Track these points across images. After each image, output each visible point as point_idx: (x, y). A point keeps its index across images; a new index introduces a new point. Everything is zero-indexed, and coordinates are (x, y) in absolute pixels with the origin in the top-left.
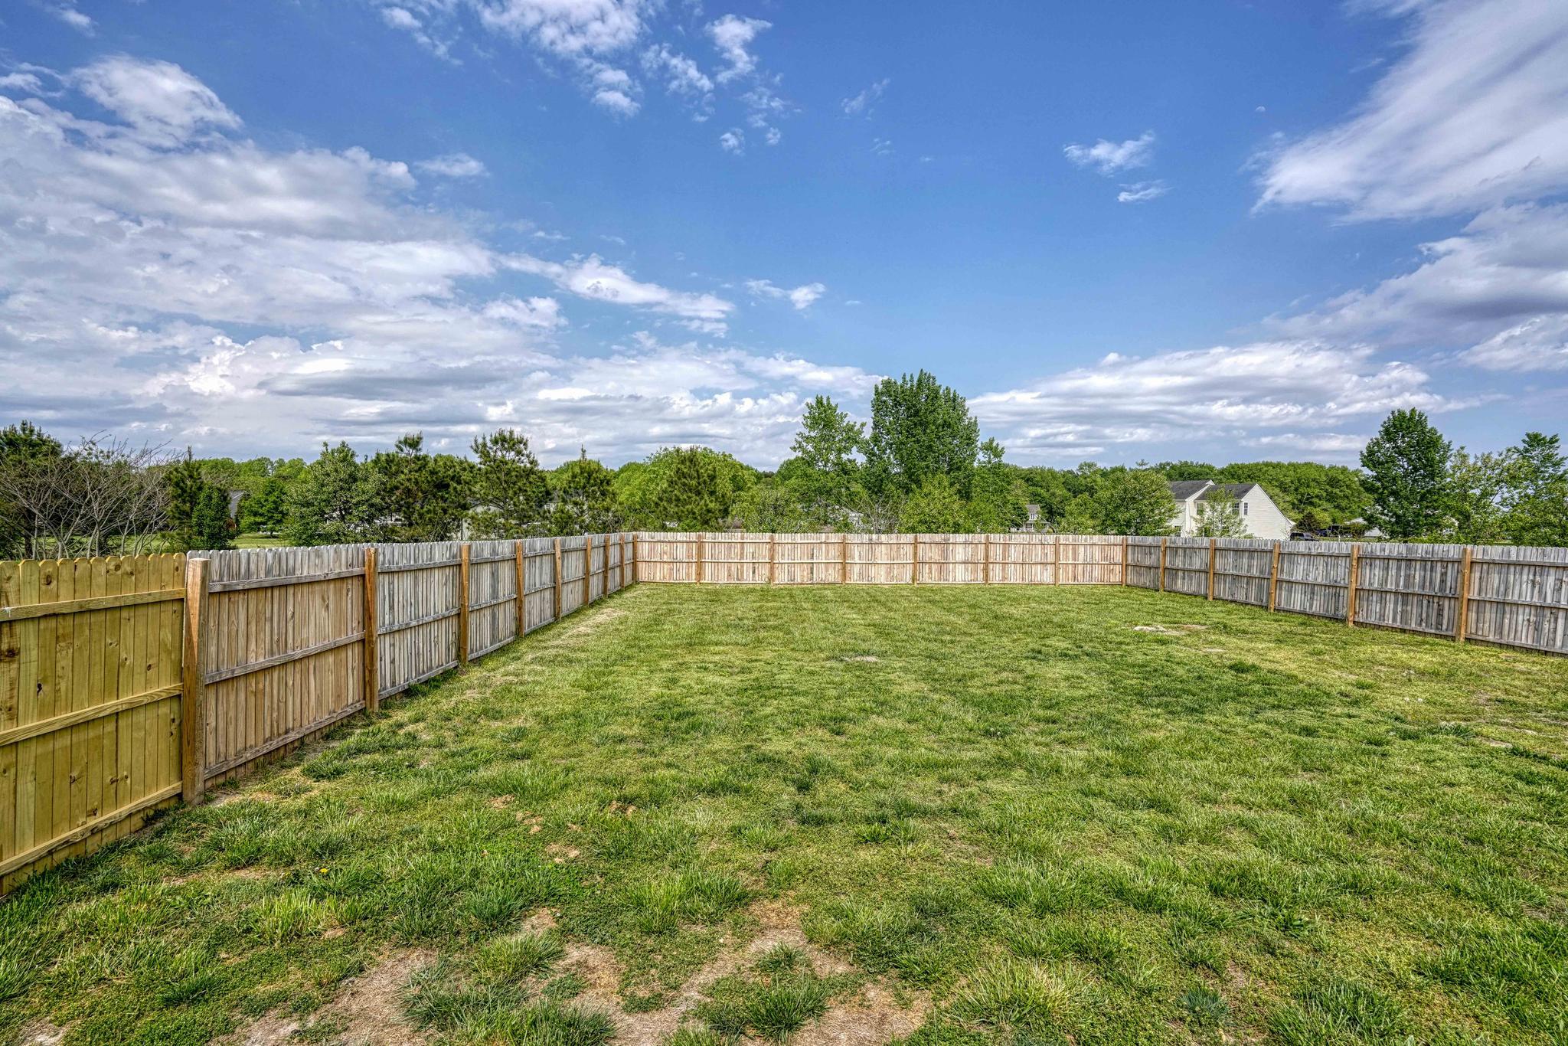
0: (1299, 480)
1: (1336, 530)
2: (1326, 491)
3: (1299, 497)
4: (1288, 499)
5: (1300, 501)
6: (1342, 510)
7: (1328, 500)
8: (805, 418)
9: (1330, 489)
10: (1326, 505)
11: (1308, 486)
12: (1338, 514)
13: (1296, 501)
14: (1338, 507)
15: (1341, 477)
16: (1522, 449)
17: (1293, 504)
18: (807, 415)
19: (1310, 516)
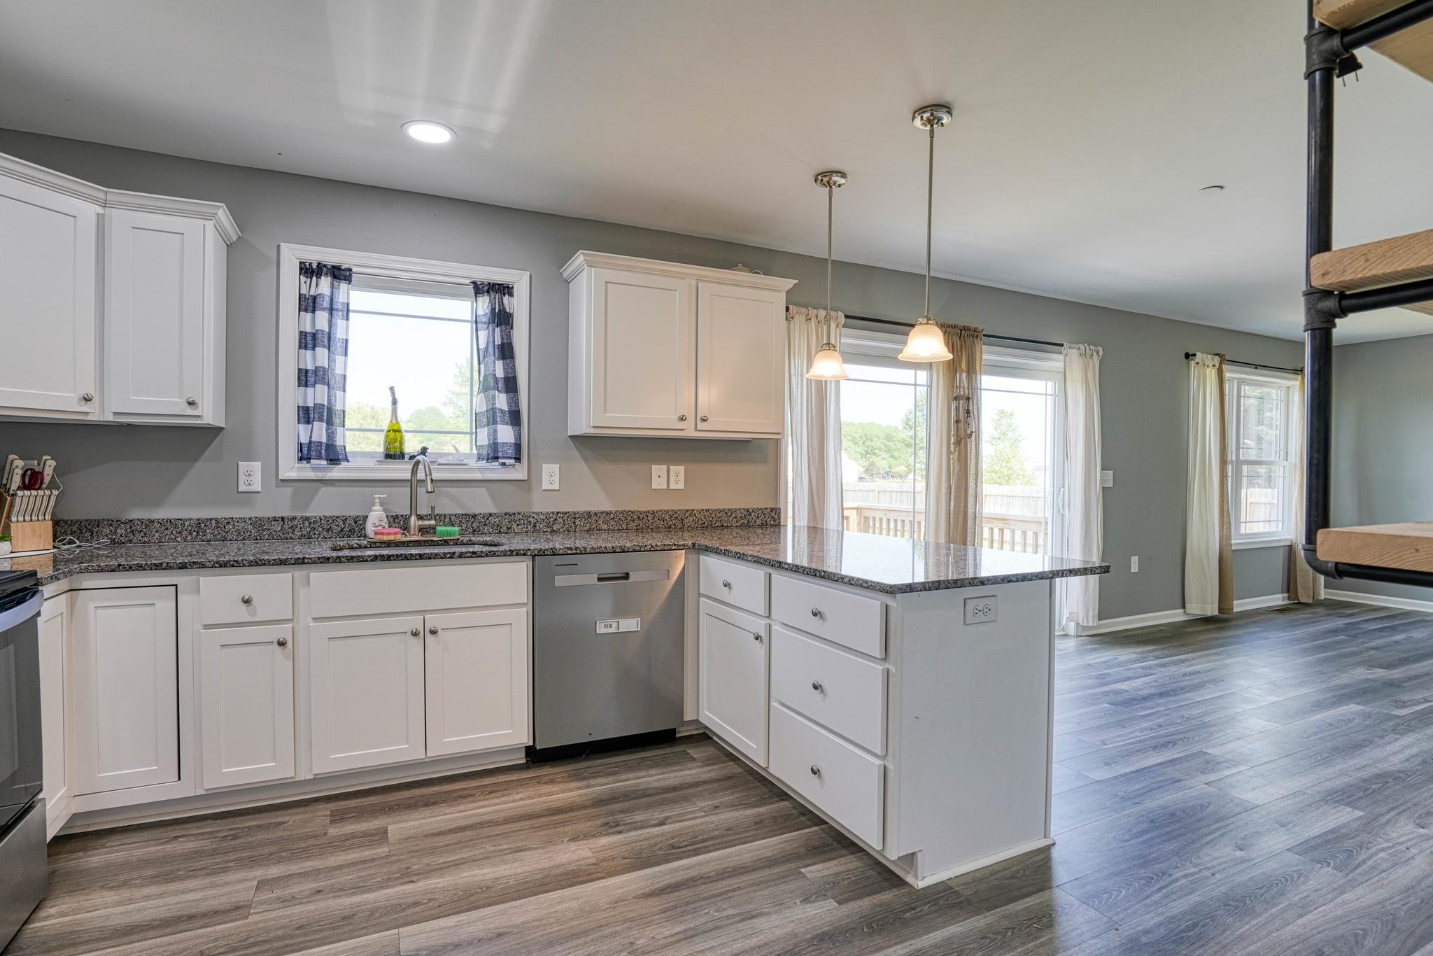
0: (866, 436)
1: (889, 475)
2: (884, 444)
3: (866, 449)
4: (859, 450)
5: (866, 452)
6: (895, 458)
7: (886, 452)
8: (456, 377)
9: (887, 443)
10: (885, 455)
11: (872, 441)
12: (893, 462)
13: (863, 452)
14: (892, 456)
15: (894, 434)
16: (996, 419)
17: (862, 454)
18: (458, 374)
19: (872, 464)
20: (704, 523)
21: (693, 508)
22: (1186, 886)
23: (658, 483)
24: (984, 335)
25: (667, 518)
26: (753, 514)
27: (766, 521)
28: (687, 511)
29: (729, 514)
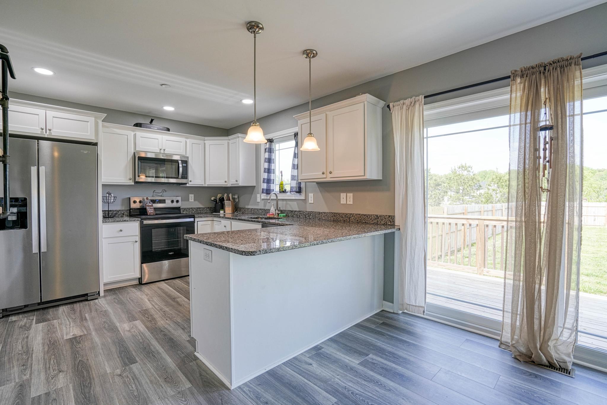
20: (358, 221)
21: (353, 213)
23: (343, 201)
24: (582, 59)
25: (344, 216)
26: (380, 218)
27: (386, 222)
28: (351, 214)
29: (369, 217)
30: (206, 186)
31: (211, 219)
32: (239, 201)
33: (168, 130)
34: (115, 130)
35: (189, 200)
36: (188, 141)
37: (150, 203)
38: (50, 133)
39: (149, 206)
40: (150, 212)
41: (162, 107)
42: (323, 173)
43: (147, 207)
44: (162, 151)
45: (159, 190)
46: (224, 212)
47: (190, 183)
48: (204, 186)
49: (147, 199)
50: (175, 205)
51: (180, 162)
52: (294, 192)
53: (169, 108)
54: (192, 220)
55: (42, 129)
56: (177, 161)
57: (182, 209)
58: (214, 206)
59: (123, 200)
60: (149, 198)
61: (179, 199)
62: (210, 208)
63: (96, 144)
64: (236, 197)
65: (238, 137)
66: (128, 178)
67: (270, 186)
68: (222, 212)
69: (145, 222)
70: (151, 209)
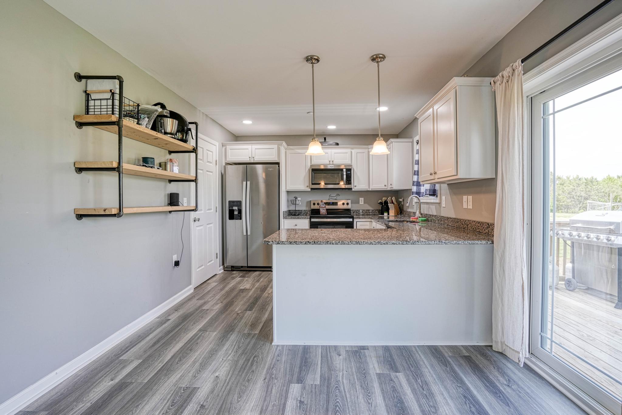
20: (474, 229)
22: (229, 351)
23: (465, 205)
30: (370, 190)
31: (369, 220)
32: (404, 204)
33: (337, 144)
34: (297, 150)
35: (359, 203)
36: (353, 151)
37: (323, 205)
38: (254, 159)
39: (322, 207)
40: (322, 212)
41: (327, 127)
42: (431, 174)
43: (321, 208)
44: (331, 163)
45: (334, 194)
46: (388, 214)
47: (355, 188)
48: (368, 190)
49: (322, 201)
50: (345, 207)
51: (344, 170)
52: (428, 194)
53: (332, 127)
54: (351, 220)
55: (250, 158)
56: (342, 170)
57: (353, 210)
58: (380, 209)
59: (307, 202)
60: (324, 201)
61: (349, 202)
62: (379, 211)
63: (278, 164)
64: (401, 200)
65: (392, 142)
66: (306, 186)
67: (420, 189)
68: (386, 214)
69: (313, 220)
70: (323, 210)
